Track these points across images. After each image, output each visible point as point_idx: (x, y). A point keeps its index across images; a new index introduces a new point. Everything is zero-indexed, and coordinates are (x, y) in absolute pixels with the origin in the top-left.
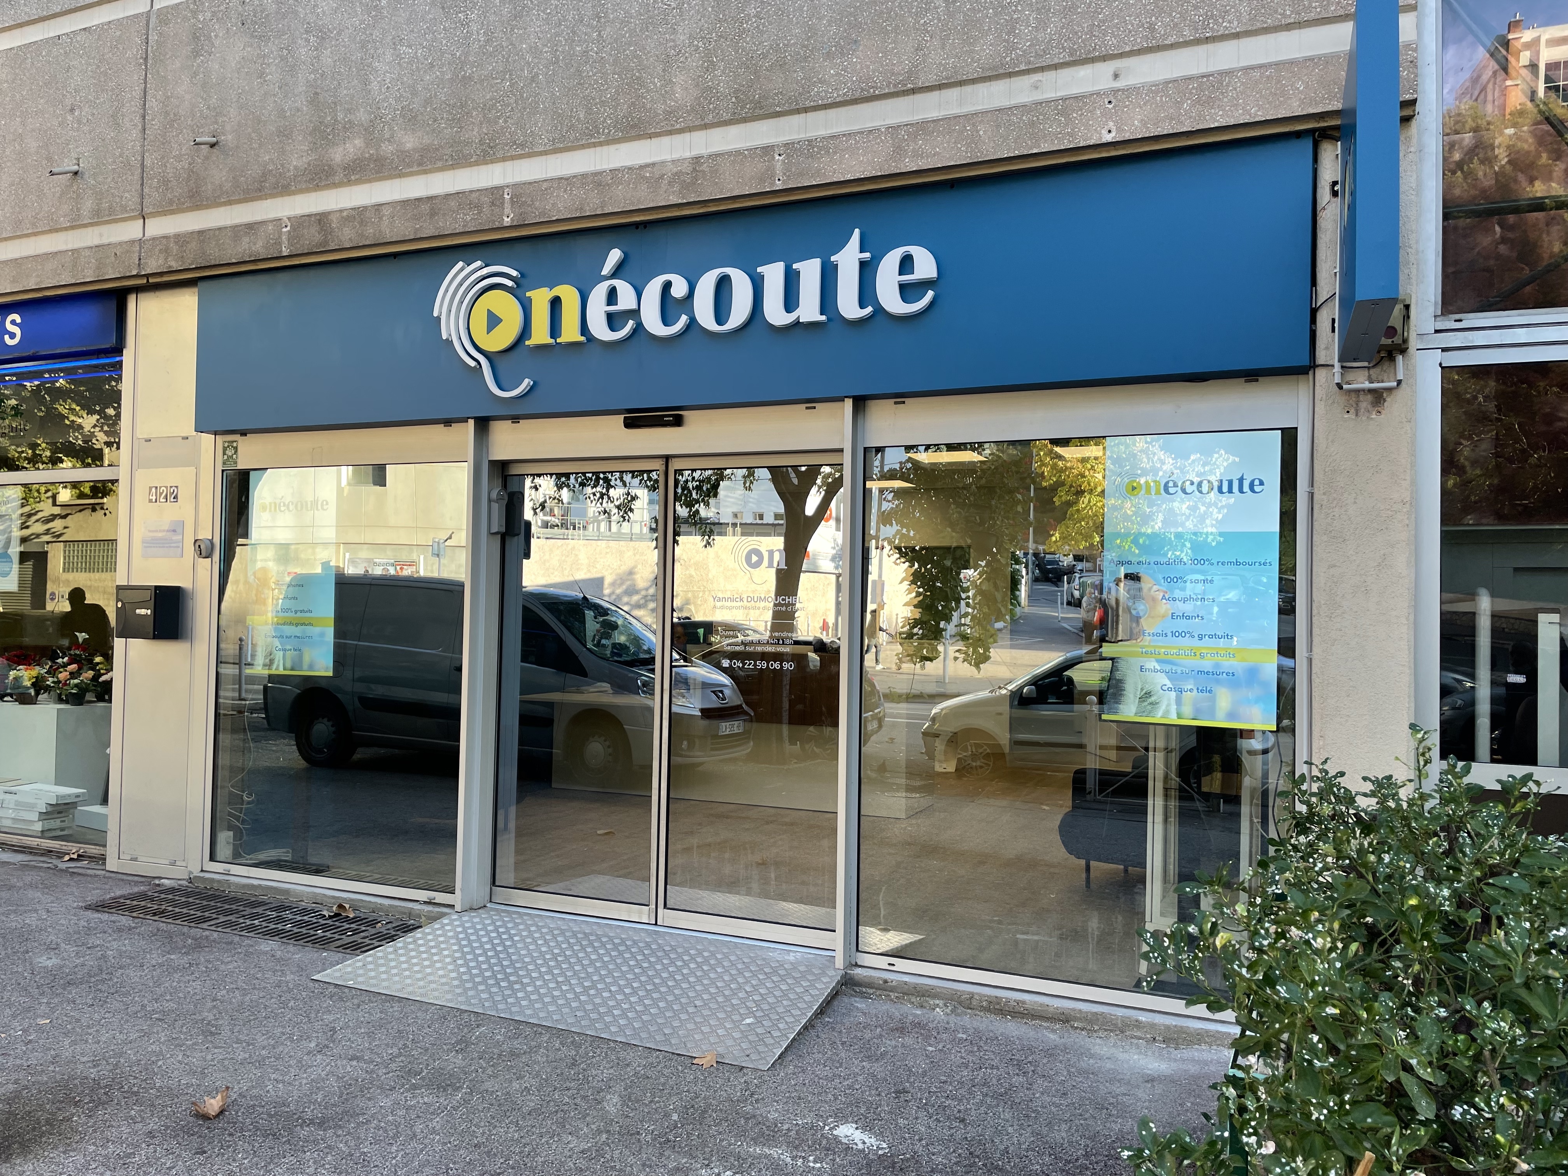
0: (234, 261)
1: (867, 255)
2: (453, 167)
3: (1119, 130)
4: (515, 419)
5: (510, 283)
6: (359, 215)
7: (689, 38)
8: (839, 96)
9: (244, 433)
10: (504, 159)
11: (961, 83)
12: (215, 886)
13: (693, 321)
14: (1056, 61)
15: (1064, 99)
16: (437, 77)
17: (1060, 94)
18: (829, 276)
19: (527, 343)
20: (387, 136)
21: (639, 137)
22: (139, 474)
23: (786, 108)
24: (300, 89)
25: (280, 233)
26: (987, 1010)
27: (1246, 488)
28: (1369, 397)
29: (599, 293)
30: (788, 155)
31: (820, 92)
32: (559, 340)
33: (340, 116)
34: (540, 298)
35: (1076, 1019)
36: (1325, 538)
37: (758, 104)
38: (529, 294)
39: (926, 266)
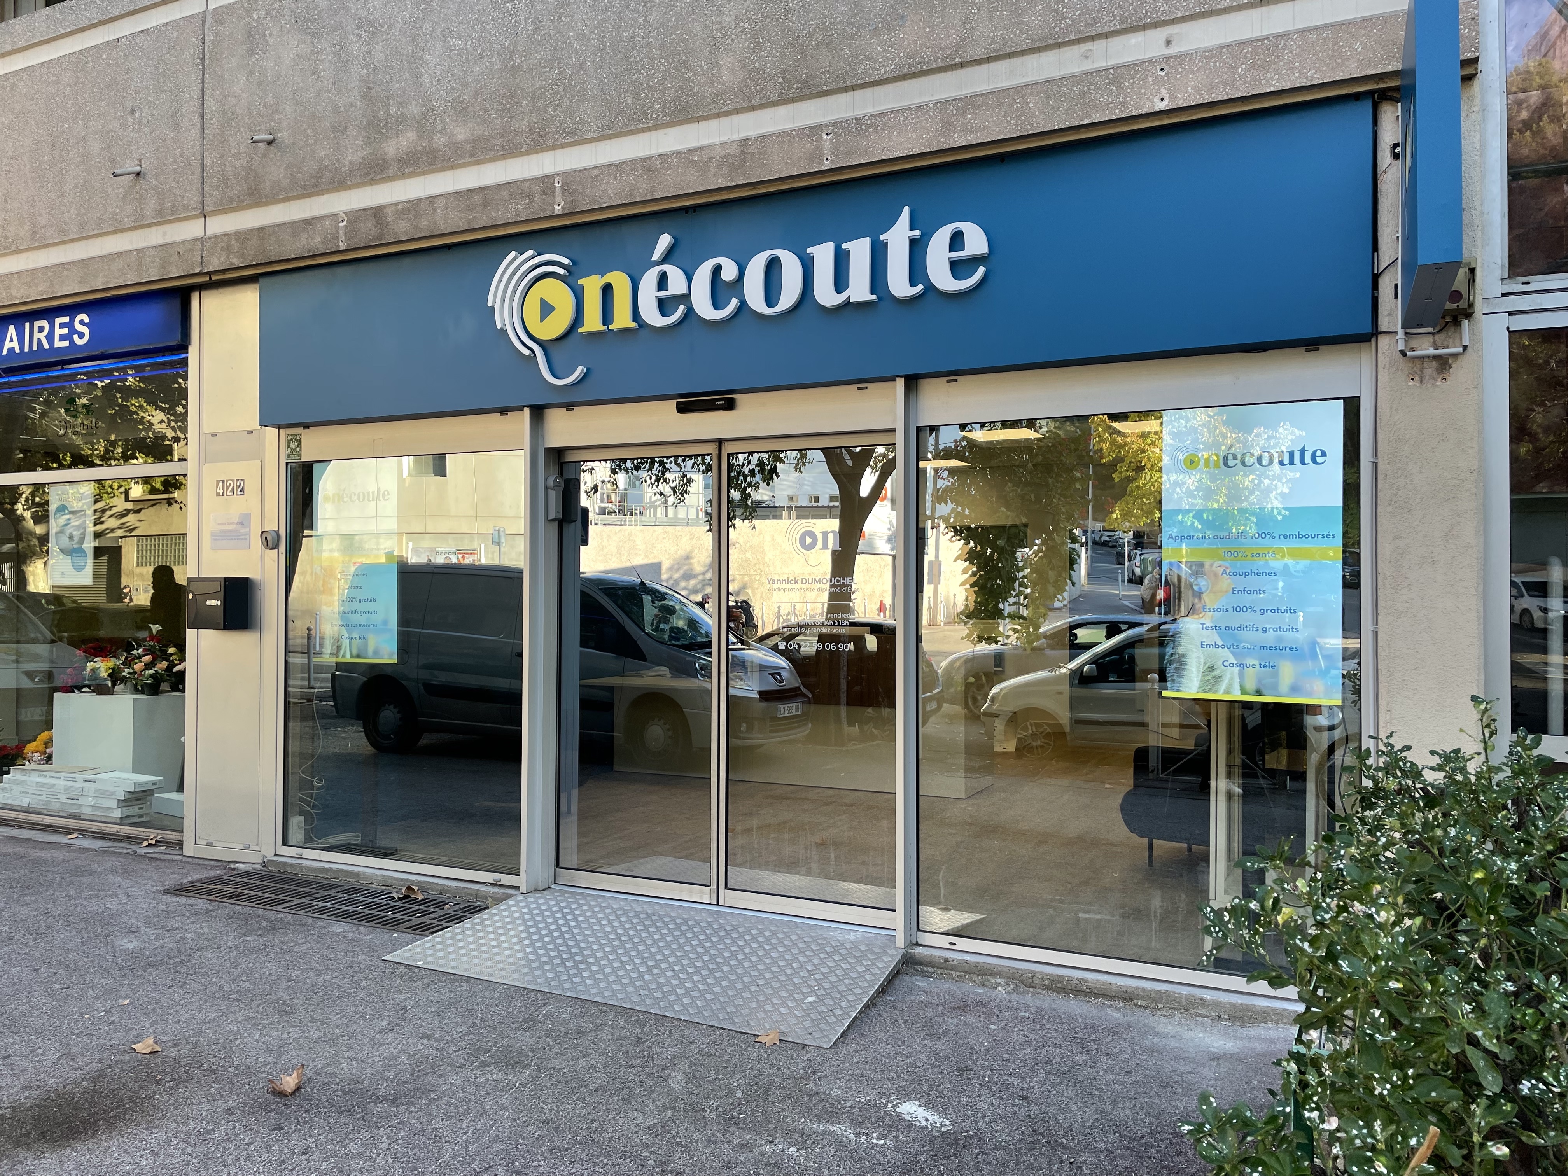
0: (293, 256)
1: (917, 233)
2: (504, 157)
3: (1172, 97)
4: (570, 406)
5: (562, 271)
6: (413, 207)
7: (735, 20)
8: (886, 72)
9: (306, 426)
10: (554, 147)
11: (1010, 55)
12: (289, 870)
13: (743, 304)
14: (1106, 29)
15: (1115, 68)
16: (487, 68)
17: (1112, 62)
18: (879, 254)
19: (580, 330)
20: (439, 128)
21: (686, 121)
22: (206, 468)
23: (834, 86)
24: (353, 85)
25: (337, 227)
26: (1049, 988)
27: (1308, 459)
28: (1434, 364)
29: (650, 279)
30: (836, 134)
31: (866, 70)
32: (611, 327)
33: (393, 110)
34: (592, 285)
35: (1139, 997)
36: (1390, 509)
37: (806, 84)
38: (581, 282)
39: (976, 242)
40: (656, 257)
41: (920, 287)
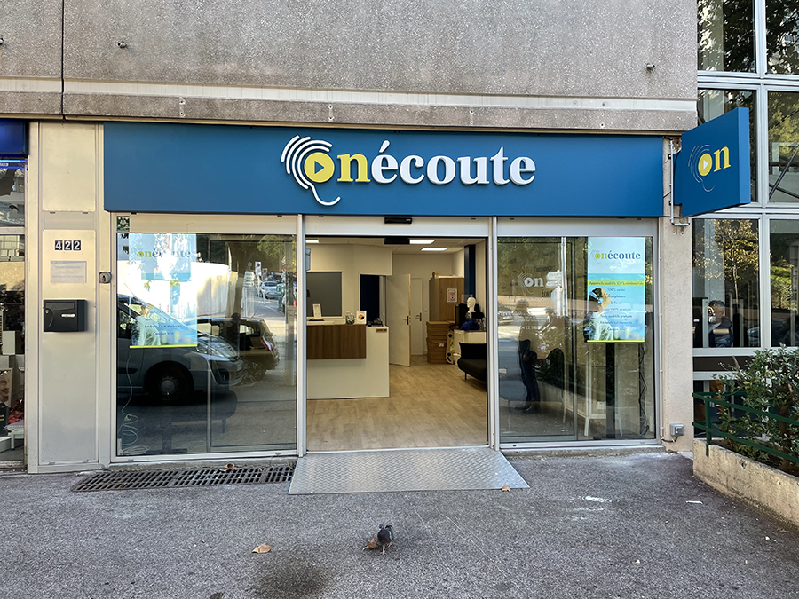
1: (507, 158)
3: (606, 125)
5: (328, 150)
7: (428, 53)
8: (497, 91)
9: (134, 213)
10: (328, 90)
13: (426, 176)
14: (583, 95)
15: (587, 110)
16: (285, 41)
17: (585, 107)
18: (490, 164)
19: (339, 180)
20: (253, 65)
22: (45, 232)
23: (474, 92)
24: (191, 28)
25: (178, 106)
26: (558, 456)
28: (680, 228)
29: (377, 161)
30: (475, 112)
31: (488, 88)
32: (357, 180)
33: (220, 49)
34: (345, 159)
35: (589, 453)
38: (339, 156)
39: (530, 166)
40: (381, 151)
41: (508, 181)
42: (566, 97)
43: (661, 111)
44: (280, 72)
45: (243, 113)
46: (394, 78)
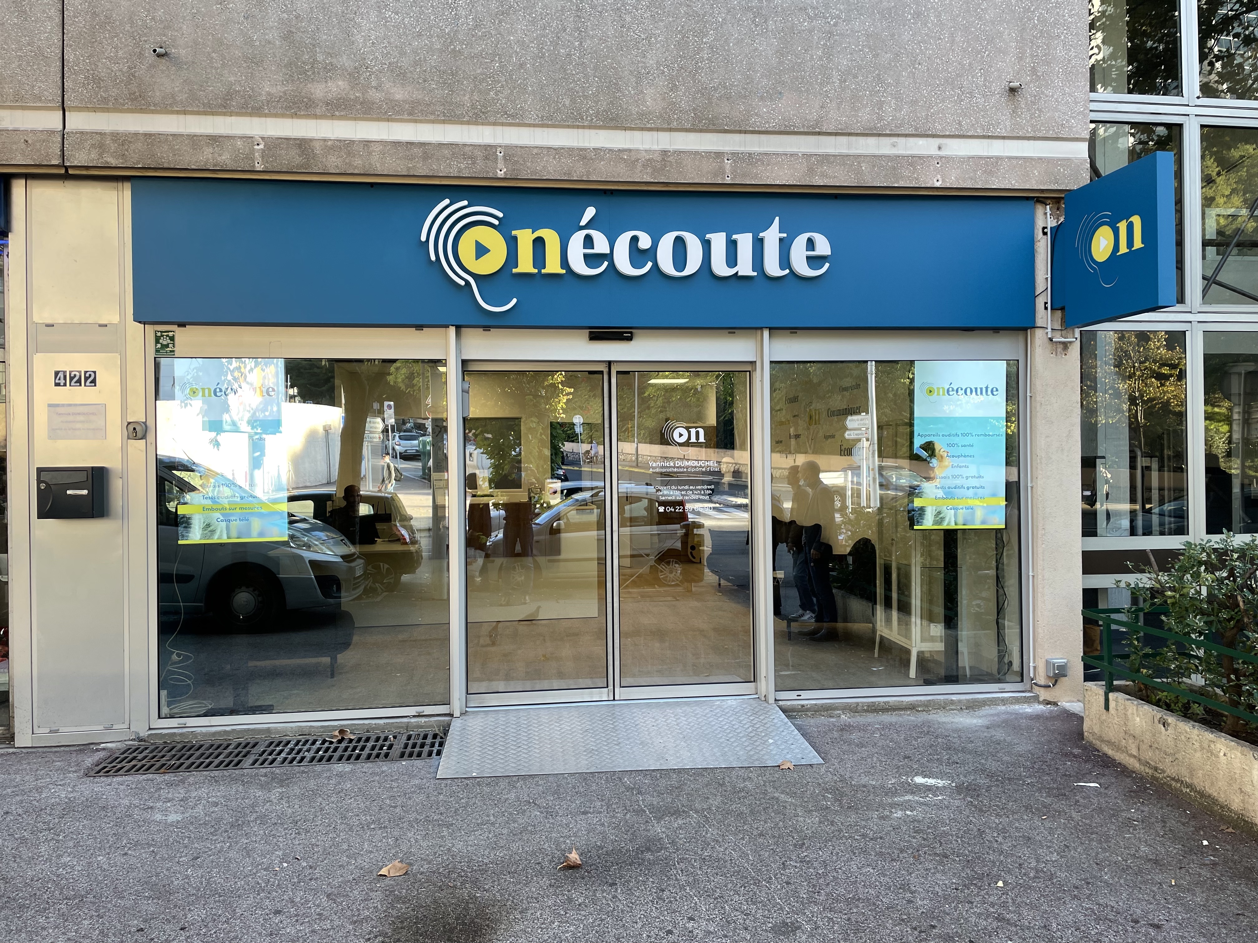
0: (193, 167)
1: (785, 235)
2: (444, 122)
3: (943, 181)
5: (496, 222)
6: (346, 145)
7: (657, 64)
8: (770, 127)
9: (182, 325)
10: (495, 124)
11: (850, 134)
13: (655, 265)
14: (907, 132)
15: (913, 157)
16: (426, 45)
17: (909, 152)
18: (759, 245)
19: (514, 271)
20: (374, 84)
21: (616, 128)
22: (38, 359)
23: (732, 127)
24: (271, 24)
25: (253, 151)
26: (867, 711)
27: (989, 393)
28: (1061, 346)
29: (577, 240)
30: (734, 160)
31: (755, 122)
32: (543, 271)
33: (320, 57)
34: (525, 238)
37: (711, 122)
38: (514, 233)
39: (823, 247)
40: (583, 223)
41: (787, 271)
42: (879, 135)
43: (1031, 159)
44: (418, 95)
45: (358, 162)
46: (603, 105)
